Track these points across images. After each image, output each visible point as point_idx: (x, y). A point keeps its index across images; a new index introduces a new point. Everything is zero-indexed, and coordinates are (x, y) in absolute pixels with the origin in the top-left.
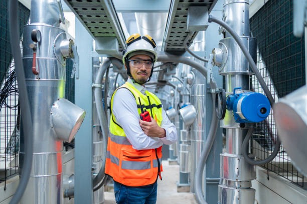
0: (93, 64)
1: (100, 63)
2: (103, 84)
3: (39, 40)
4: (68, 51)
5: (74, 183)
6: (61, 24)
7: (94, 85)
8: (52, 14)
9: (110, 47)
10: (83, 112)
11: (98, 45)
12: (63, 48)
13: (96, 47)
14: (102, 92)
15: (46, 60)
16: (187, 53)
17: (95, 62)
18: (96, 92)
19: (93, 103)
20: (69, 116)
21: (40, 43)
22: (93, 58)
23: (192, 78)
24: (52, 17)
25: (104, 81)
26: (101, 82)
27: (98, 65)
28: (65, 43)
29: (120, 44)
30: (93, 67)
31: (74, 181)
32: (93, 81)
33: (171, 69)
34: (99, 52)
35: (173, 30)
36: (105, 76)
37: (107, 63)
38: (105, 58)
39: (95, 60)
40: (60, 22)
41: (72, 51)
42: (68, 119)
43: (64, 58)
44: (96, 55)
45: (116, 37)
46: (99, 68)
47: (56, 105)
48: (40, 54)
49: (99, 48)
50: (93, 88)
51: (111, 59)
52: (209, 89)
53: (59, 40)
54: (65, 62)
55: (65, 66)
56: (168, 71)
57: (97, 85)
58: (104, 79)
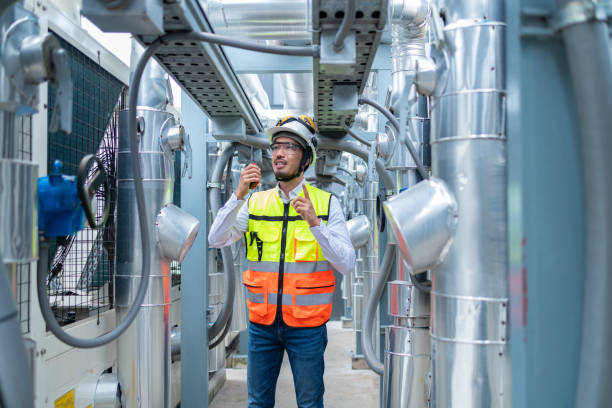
0: (207, 152)
1: (218, 149)
2: (223, 182)
3: (142, 130)
4: (177, 141)
5: (180, 337)
6: (168, 105)
7: (209, 185)
8: (156, 92)
9: (233, 131)
10: (198, 222)
11: (216, 129)
12: (171, 137)
13: (214, 131)
14: (222, 194)
15: (149, 155)
16: (348, 135)
17: (209, 148)
18: (213, 195)
19: (207, 213)
20: (180, 227)
21: (143, 133)
22: (207, 144)
23: (363, 171)
24: (155, 96)
25: (224, 179)
26: (220, 180)
27: (216, 152)
28: (174, 132)
29: (248, 124)
30: (207, 156)
31: (179, 334)
32: (208, 179)
33: (332, 158)
34: (217, 137)
35: (321, 108)
36: (226, 169)
37: (229, 150)
38: (225, 144)
39: (210, 145)
40: (167, 102)
41: (182, 142)
42: (178, 231)
43: (173, 151)
44: (212, 140)
45: (241, 116)
46: (217, 157)
47: (163, 213)
48: (142, 147)
49: (218, 133)
50: (209, 189)
51: (235, 144)
52: (385, 189)
53: (166, 128)
54: (173, 156)
55: (173, 161)
56: (327, 160)
57: (214, 184)
58: (225, 174)
